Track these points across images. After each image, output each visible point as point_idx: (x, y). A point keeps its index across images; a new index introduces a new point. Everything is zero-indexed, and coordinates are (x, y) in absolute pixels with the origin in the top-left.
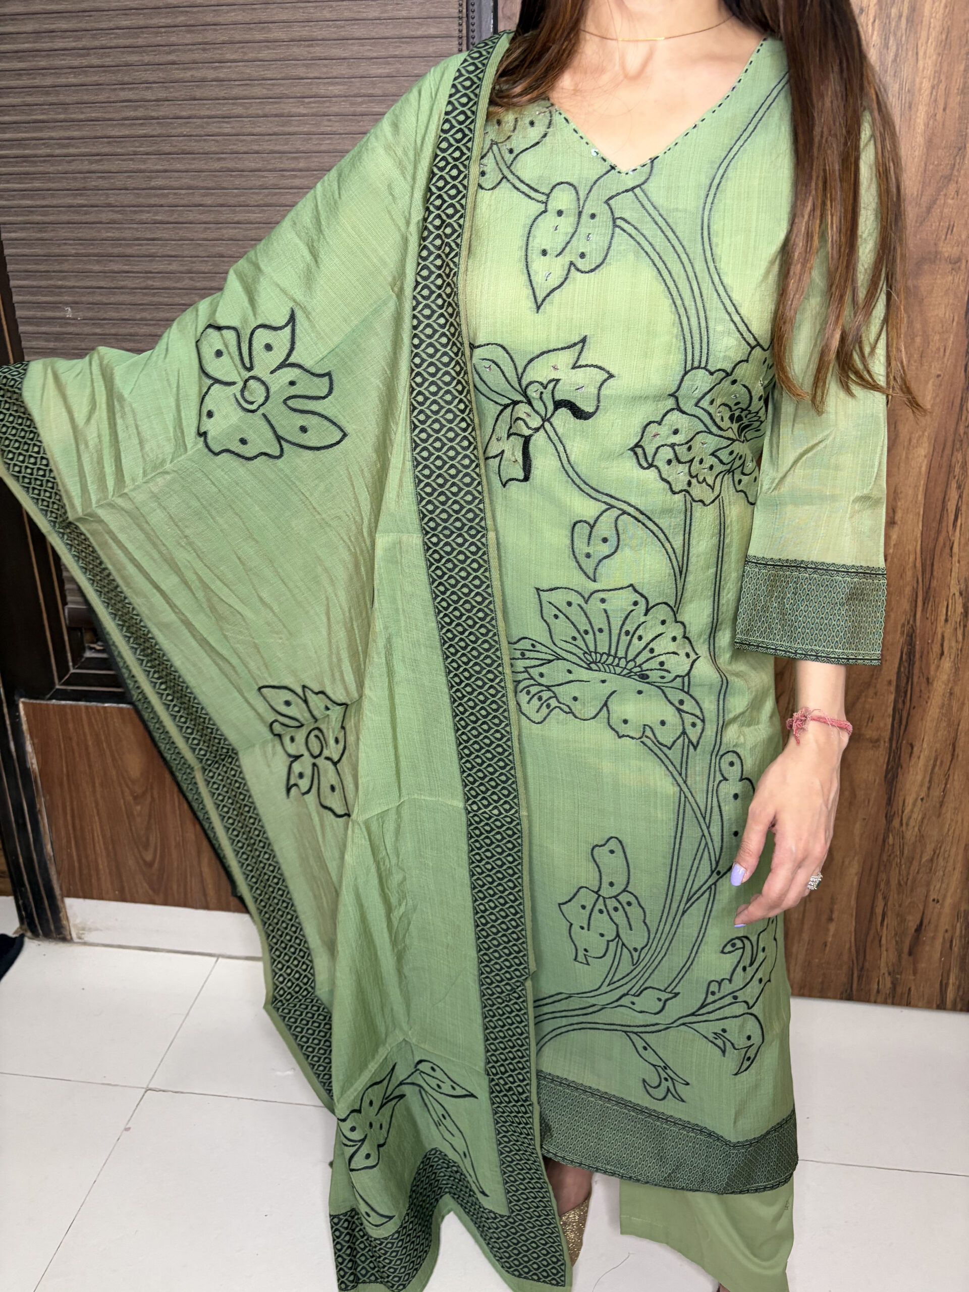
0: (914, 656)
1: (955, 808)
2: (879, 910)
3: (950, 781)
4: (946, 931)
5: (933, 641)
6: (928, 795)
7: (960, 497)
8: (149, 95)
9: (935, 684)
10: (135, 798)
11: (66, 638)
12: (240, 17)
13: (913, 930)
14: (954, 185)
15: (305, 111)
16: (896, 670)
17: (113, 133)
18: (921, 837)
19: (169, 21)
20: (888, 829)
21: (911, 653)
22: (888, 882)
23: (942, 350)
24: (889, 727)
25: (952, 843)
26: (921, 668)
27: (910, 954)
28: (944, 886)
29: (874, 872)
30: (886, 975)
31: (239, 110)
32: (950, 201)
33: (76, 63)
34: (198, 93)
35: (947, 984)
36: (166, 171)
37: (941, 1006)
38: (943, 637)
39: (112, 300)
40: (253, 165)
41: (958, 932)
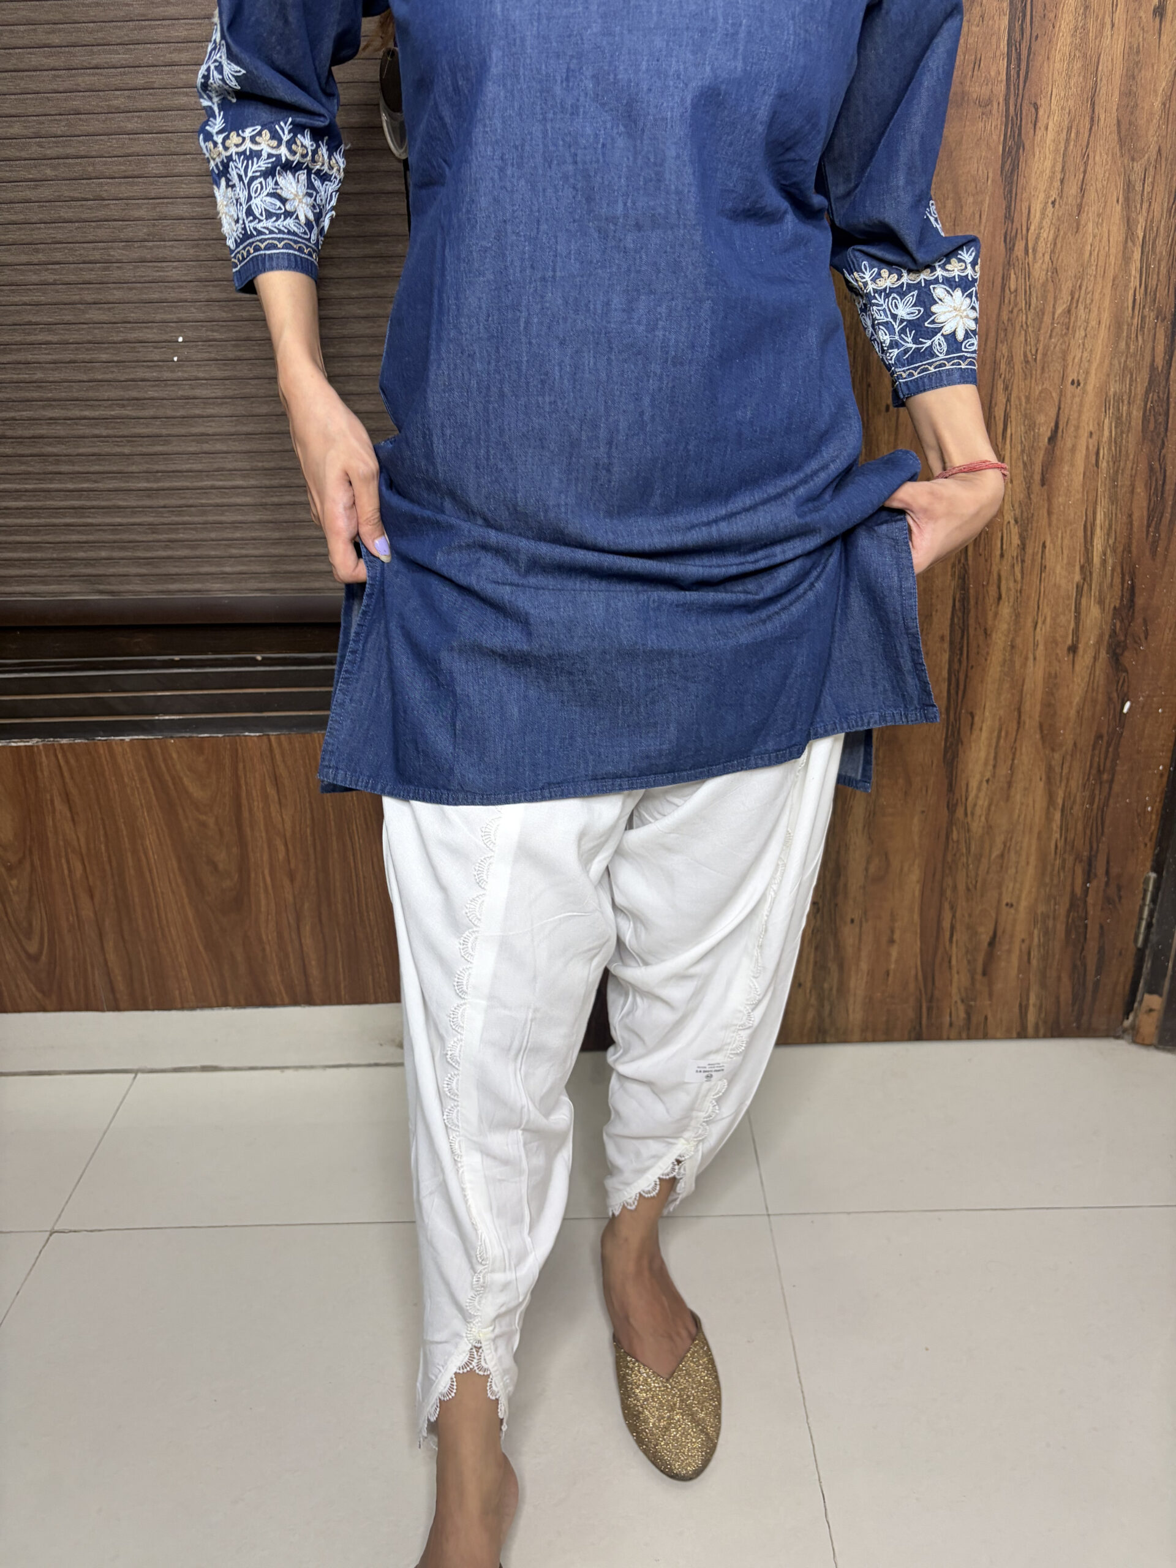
0: (968, 603)
1: (1026, 789)
2: (946, 924)
3: (1017, 756)
4: (1023, 941)
5: (988, 583)
6: (994, 775)
7: (1008, 400)
9: (994, 636)
10: (10, 869)
13: (985, 944)
14: (978, 8)
16: (948, 623)
18: (989, 828)
20: (951, 823)
21: (965, 599)
22: (955, 888)
23: (977, 216)
24: (945, 694)
25: (1024, 832)
26: (977, 617)
27: (984, 973)
28: (1018, 885)
29: (938, 877)
30: (959, 1002)
32: (974, 29)
35: (1027, 1006)
37: (1022, 1035)
38: (999, 576)
41: (1036, 940)
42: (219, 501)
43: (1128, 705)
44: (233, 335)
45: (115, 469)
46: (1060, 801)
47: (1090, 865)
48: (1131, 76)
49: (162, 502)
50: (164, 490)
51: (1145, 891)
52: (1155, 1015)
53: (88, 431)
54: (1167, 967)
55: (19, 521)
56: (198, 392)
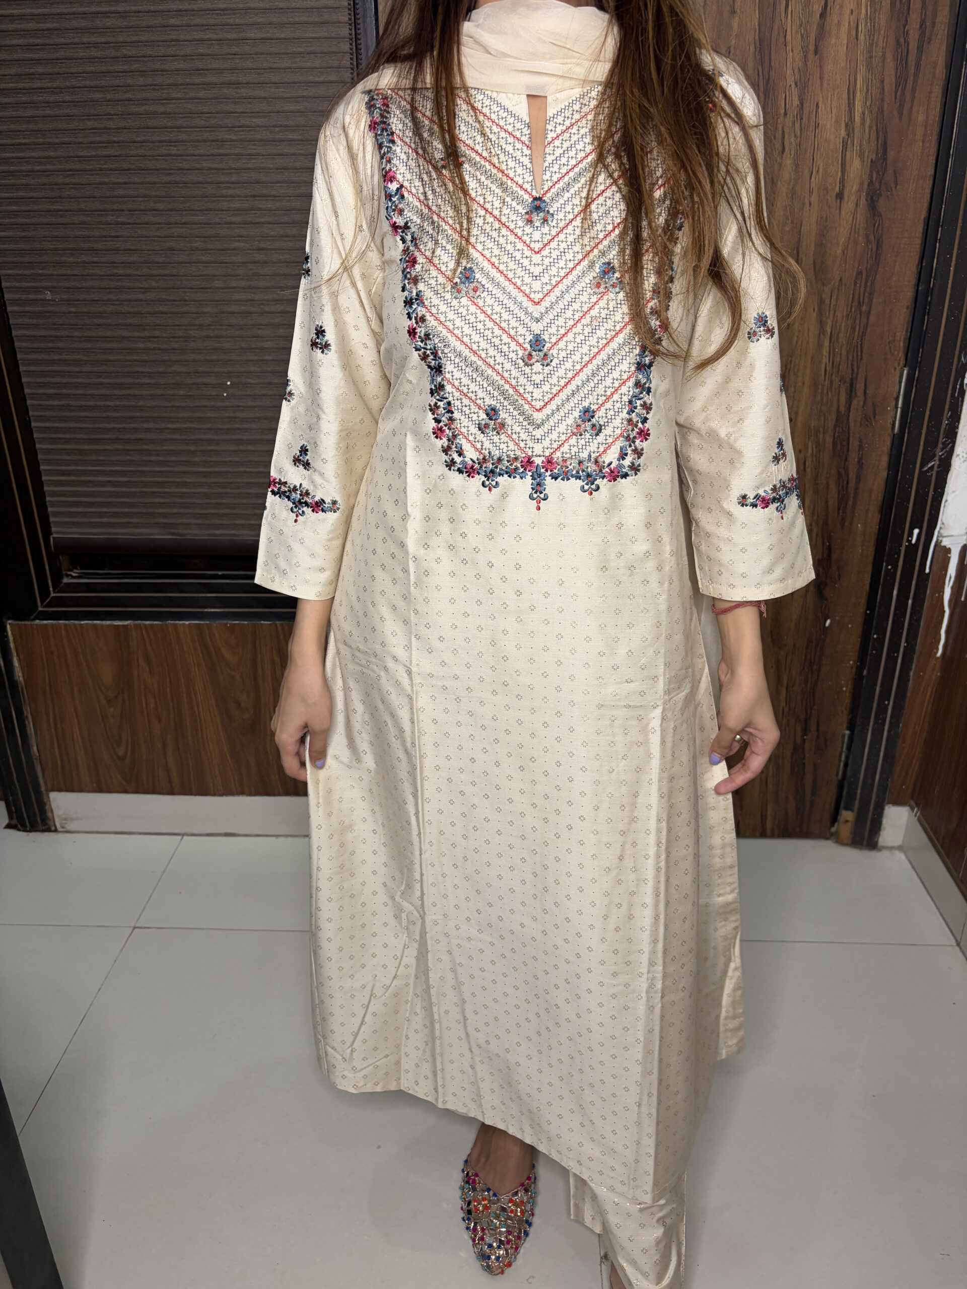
8: (110, 124)
10: (109, 702)
11: (47, 567)
12: (181, 65)
15: (234, 138)
17: (82, 154)
19: (126, 67)
31: (183, 137)
33: (51, 99)
34: (150, 123)
35: (766, 817)
36: (126, 183)
37: (763, 835)
39: (84, 285)
40: (195, 179)
41: (771, 772)
42: (248, 480)
43: (828, 622)
44: (261, 381)
45: (185, 459)
46: (785, 682)
47: (806, 724)
48: (822, 234)
49: (213, 480)
50: (214, 472)
51: (843, 743)
52: (849, 824)
53: (169, 436)
54: (856, 793)
55: (124, 489)
56: (238, 414)
